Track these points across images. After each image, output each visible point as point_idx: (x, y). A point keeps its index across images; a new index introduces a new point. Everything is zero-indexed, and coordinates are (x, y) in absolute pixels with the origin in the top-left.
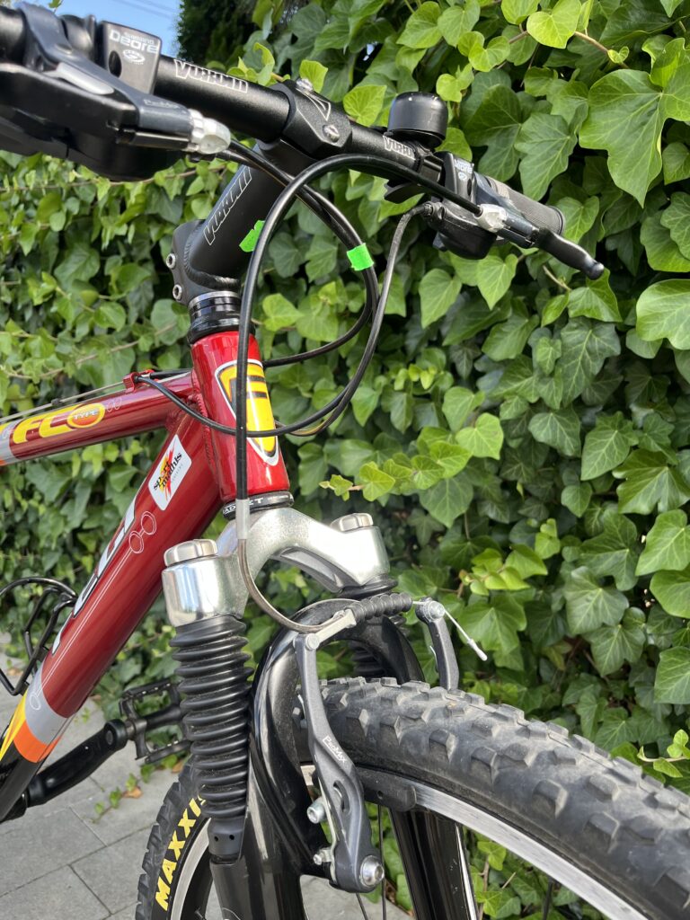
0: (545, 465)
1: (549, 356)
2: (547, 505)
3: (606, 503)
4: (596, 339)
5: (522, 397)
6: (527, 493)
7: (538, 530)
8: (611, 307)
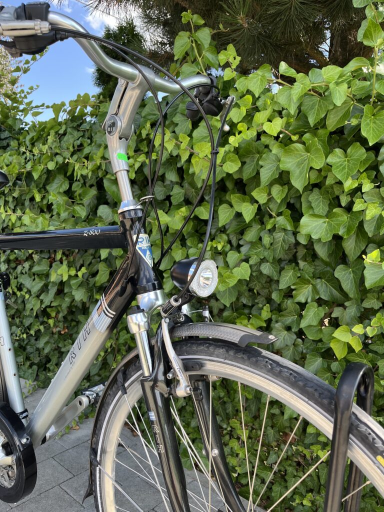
0: (266, 282)
1: (268, 242)
2: (266, 298)
3: (289, 298)
4: (286, 237)
5: (257, 256)
6: (259, 294)
7: (262, 308)
8: (291, 225)
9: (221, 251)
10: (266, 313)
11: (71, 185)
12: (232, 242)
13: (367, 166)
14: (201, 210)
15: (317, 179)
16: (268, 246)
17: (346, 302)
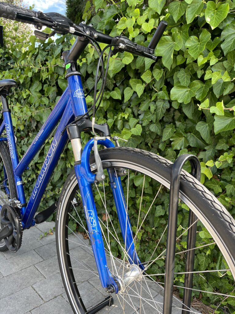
0: (157, 139)
1: (153, 109)
2: (157, 149)
3: (169, 147)
4: (164, 104)
5: (148, 120)
6: (152, 147)
8: (167, 96)
9: (127, 120)
11: (43, 86)
12: (135, 113)
13: (215, 47)
14: (114, 93)
15: (182, 62)
16: (153, 112)
17: (206, 147)
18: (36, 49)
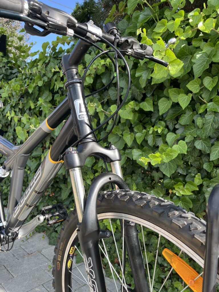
0: (197, 157)
1: (201, 123)
2: (197, 169)
3: (218, 168)
4: (216, 118)
5: (191, 135)
7: (195, 177)
9: (161, 134)
10: (198, 180)
11: (53, 97)
12: (169, 127)
14: (144, 104)
16: (200, 126)
18: (46, 57)
